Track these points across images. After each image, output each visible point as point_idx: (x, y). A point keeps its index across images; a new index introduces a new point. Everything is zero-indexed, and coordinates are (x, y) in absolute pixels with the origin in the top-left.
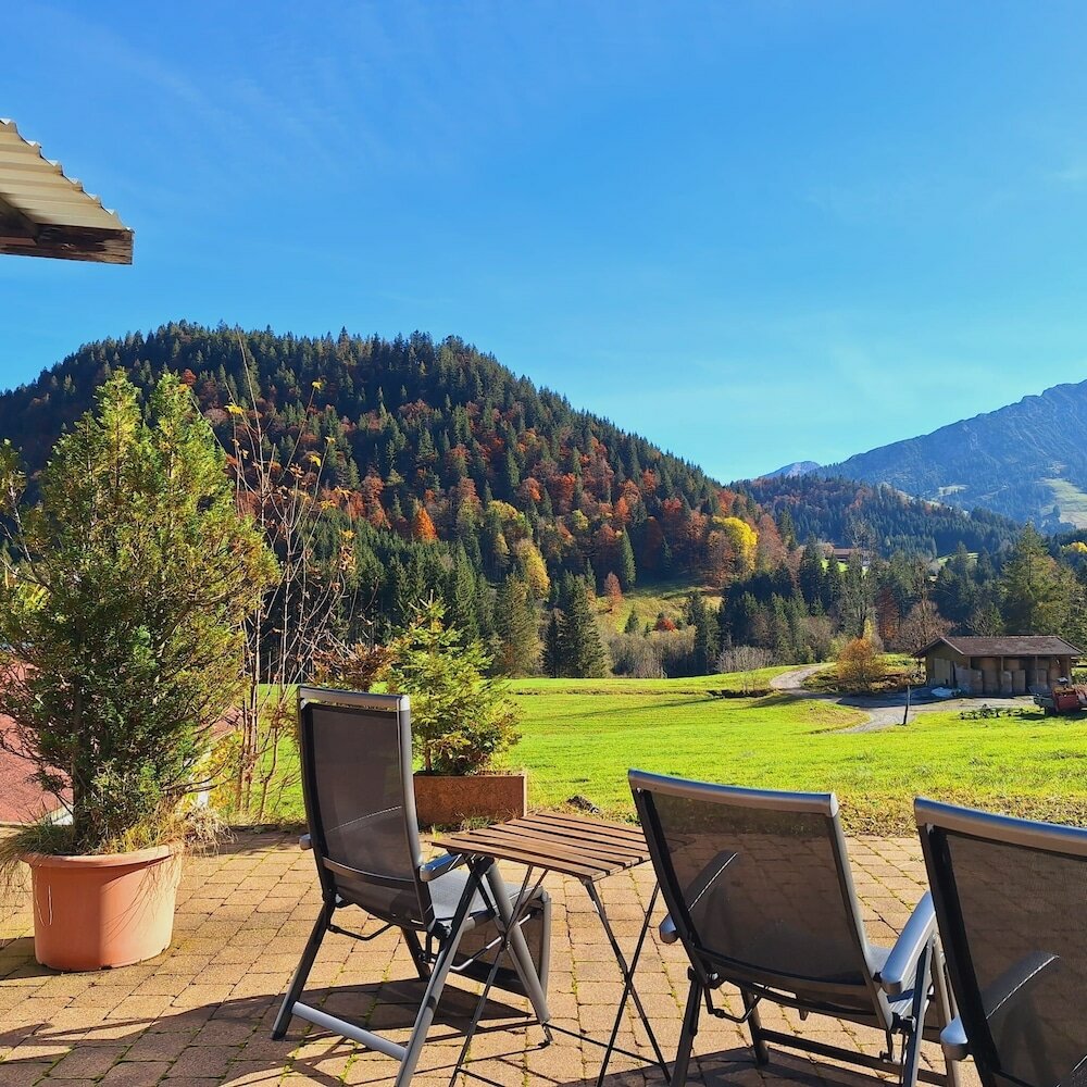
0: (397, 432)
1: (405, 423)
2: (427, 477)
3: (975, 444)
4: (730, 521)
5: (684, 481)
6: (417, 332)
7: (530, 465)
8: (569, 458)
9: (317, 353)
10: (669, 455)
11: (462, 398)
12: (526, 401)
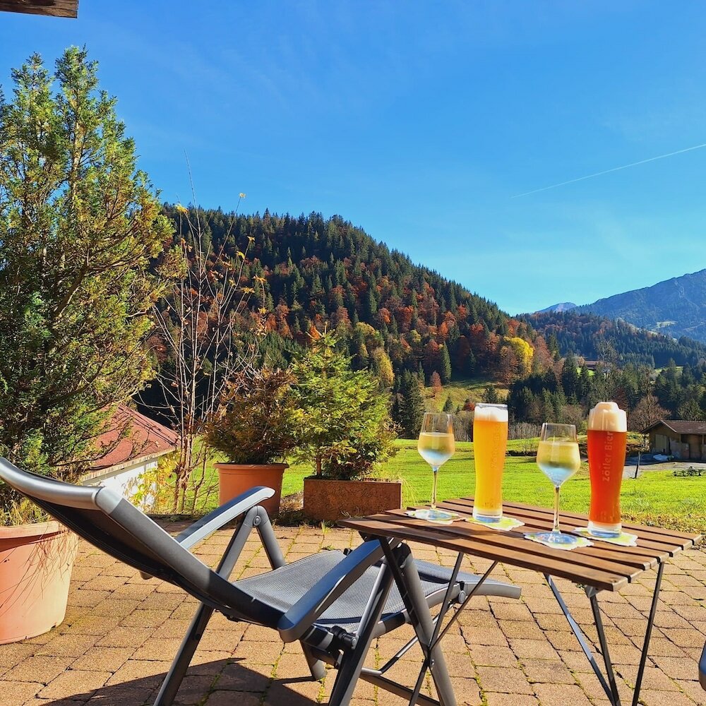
0: (299, 276)
1: (304, 270)
2: (316, 306)
3: (682, 294)
4: (516, 340)
5: (485, 313)
6: (313, 212)
7: (384, 299)
8: (410, 295)
9: (250, 225)
10: (476, 296)
11: (341, 255)
12: (382, 258)
